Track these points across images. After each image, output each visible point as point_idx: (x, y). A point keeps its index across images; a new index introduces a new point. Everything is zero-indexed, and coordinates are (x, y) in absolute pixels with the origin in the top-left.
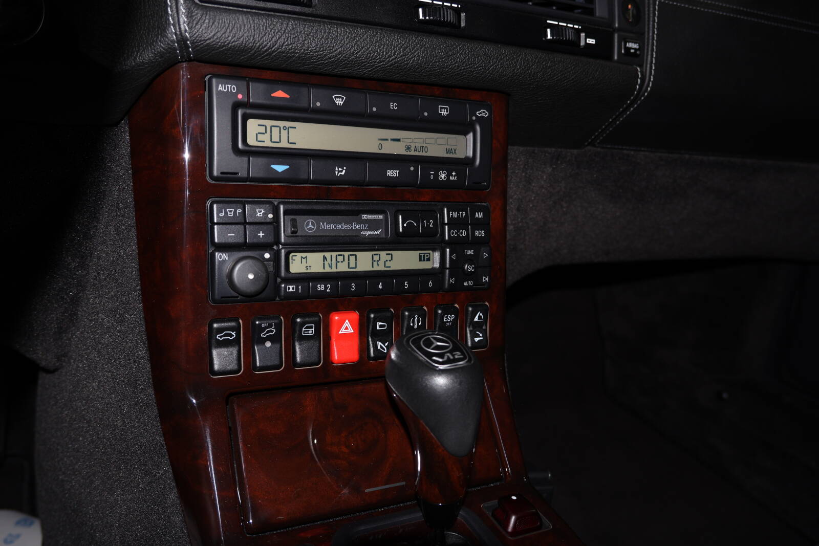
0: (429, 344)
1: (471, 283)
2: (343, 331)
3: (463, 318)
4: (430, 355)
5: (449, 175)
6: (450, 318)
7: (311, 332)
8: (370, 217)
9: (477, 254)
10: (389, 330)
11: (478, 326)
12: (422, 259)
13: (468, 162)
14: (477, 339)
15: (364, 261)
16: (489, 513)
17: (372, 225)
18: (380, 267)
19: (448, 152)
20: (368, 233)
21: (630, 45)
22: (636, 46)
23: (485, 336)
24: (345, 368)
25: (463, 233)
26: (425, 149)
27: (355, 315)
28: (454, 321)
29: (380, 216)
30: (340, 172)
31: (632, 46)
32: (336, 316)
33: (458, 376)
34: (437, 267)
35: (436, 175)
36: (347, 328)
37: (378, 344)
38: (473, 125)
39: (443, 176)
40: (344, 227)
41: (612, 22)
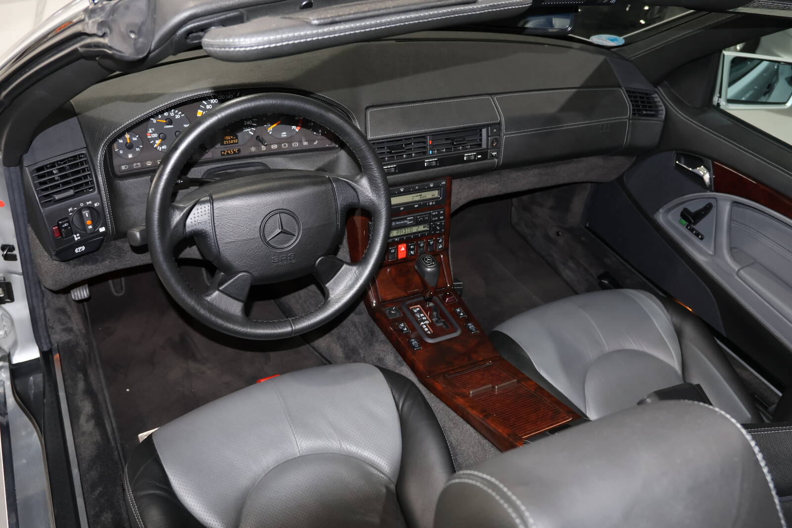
0: (426, 260)
1: (438, 232)
2: (402, 250)
3: (437, 242)
5: (433, 202)
7: (393, 251)
8: (410, 218)
9: (441, 223)
10: (414, 248)
11: (441, 243)
12: (424, 227)
13: (437, 198)
14: (440, 247)
15: (408, 231)
16: (441, 297)
17: (410, 220)
18: (412, 232)
19: (433, 196)
20: (409, 223)
21: (493, 154)
22: (496, 153)
23: (442, 246)
24: (402, 259)
25: (437, 218)
26: (425, 197)
27: (405, 245)
28: (433, 243)
29: (413, 218)
30: (402, 209)
31: (494, 154)
32: (400, 246)
33: (433, 269)
34: (428, 229)
35: (429, 204)
36: (403, 249)
37: (411, 252)
38: (441, 187)
39: (431, 203)
40: (402, 222)
41: (487, 148)
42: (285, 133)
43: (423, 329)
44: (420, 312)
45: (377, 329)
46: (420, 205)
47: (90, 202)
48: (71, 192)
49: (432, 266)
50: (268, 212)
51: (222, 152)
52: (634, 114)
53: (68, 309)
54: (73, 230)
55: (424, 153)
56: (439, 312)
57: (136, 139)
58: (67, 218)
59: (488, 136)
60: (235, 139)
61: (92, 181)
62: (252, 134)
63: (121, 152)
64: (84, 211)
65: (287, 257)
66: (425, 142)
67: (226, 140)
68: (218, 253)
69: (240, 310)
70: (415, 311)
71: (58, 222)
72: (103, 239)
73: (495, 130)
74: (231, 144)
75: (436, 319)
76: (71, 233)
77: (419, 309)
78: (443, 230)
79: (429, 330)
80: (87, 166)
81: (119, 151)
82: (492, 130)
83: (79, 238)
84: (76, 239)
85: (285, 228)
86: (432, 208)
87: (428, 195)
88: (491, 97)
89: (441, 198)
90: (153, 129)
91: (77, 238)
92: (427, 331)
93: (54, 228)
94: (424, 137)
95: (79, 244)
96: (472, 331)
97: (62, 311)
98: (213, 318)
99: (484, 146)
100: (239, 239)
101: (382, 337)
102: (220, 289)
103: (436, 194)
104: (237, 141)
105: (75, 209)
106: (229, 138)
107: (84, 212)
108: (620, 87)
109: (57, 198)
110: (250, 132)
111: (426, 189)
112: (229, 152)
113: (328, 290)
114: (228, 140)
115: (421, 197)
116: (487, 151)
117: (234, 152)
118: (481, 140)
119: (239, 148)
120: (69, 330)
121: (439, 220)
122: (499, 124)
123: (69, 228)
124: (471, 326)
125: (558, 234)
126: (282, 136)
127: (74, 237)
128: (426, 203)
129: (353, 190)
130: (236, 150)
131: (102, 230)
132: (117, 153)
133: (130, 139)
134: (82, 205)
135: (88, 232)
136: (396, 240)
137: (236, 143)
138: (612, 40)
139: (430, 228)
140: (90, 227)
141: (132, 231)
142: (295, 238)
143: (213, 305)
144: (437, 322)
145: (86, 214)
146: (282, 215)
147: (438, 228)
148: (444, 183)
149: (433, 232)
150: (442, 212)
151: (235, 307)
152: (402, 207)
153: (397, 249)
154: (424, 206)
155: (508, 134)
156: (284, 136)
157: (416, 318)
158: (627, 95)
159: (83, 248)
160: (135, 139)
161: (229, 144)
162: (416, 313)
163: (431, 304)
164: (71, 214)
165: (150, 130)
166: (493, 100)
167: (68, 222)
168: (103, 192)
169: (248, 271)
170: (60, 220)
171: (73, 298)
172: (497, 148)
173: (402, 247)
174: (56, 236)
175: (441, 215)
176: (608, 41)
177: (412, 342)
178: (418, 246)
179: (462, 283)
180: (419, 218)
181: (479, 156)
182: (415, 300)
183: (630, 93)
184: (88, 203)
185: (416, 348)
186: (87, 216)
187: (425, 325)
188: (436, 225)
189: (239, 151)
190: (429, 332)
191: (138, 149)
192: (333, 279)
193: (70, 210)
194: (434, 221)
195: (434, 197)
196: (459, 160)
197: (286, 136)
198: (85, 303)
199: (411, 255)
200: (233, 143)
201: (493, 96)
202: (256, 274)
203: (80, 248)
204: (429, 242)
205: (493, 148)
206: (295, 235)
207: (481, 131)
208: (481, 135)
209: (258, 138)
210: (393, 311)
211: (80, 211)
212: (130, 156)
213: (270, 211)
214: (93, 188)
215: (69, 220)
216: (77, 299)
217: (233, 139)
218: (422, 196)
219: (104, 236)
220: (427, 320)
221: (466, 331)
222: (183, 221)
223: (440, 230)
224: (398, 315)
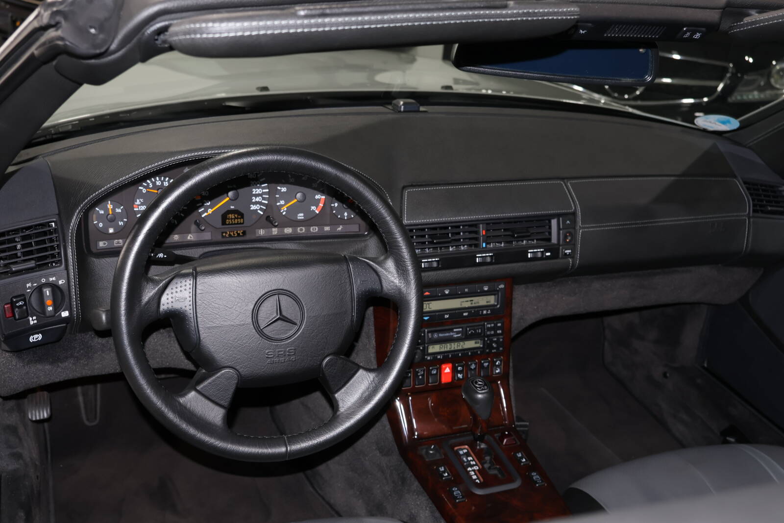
0: (476, 383)
1: (495, 351)
2: (446, 371)
3: (493, 363)
4: (476, 387)
5: (487, 311)
6: (486, 364)
7: (435, 372)
8: (457, 330)
9: (498, 339)
10: (463, 370)
11: (498, 366)
12: (476, 343)
13: (494, 306)
14: (497, 371)
15: (454, 346)
16: (498, 438)
17: (458, 333)
18: (460, 348)
19: (487, 302)
20: (456, 336)
21: (566, 251)
22: (570, 251)
23: (501, 370)
24: (446, 384)
25: (493, 332)
26: (478, 303)
27: (450, 365)
28: (488, 365)
29: (461, 329)
30: (447, 316)
31: (568, 252)
32: (444, 366)
33: (485, 395)
34: (481, 346)
35: (482, 312)
36: (448, 370)
37: (459, 375)
38: (498, 291)
39: (485, 312)
40: (447, 334)
41: (559, 244)
42: (302, 215)
43: (471, 477)
44: (467, 455)
45: (409, 474)
46: (470, 313)
47: (54, 279)
48: (32, 264)
49: (483, 391)
50: (263, 292)
51: (223, 233)
52: (754, 211)
53: (21, 430)
54: (29, 312)
55: (476, 246)
56: (493, 457)
57: (120, 211)
58: (23, 295)
59: (559, 229)
60: (240, 218)
61: (59, 254)
62: (262, 213)
63: (101, 225)
64: (45, 288)
65: (285, 352)
66: (477, 232)
67: (229, 219)
68: (198, 342)
69: (220, 419)
70: (461, 452)
71: (12, 300)
72: (66, 327)
73: (568, 222)
74: (235, 224)
75: (489, 465)
76: (25, 315)
77: (465, 451)
78: (501, 349)
79: (478, 478)
80: (57, 235)
81: (98, 223)
82: (564, 222)
83: (36, 322)
84: (32, 323)
85: (284, 313)
86: (487, 318)
87: (482, 301)
88: (564, 183)
89: (498, 306)
90: (142, 200)
91: (32, 321)
92: (476, 479)
93: (6, 306)
94: (476, 226)
95: (34, 330)
96: (536, 482)
97: (12, 430)
98: (184, 426)
99: (554, 240)
100: (226, 323)
101: (416, 485)
102: (199, 388)
103: (491, 300)
104: (242, 222)
105: (35, 285)
106: (233, 217)
107: (45, 290)
108: (735, 177)
109: (14, 269)
110: (259, 211)
111: (478, 292)
112: (232, 234)
113: (337, 402)
114: (232, 219)
115: (472, 304)
116: (559, 249)
117: (238, 234)
118: (550, 233)
119: (244, 230)
120: (18, 456)
121: (496, 335)
122: (574, 214)
123: (25, 308)
124: (535, 476)
125: (665, 375)
126: (298, 218)
127: (29, 320)
128: (478, 311)
129: (375, 275)
130: (240, 232)
131: (65, 314)
132: (96, 226)
133: (113, 210)
134: (43, 280)
135: (48, 314)
136: (439, 357)
137: (240, 223)
138: (724, 123)
139: (484, 344)
140: (50, 309)
141: (97, 311)
142: (296, 327)
143: (185, 408)
144: (489, 468)
145: (47, 292)
146: (280, 296)
147: (495, 345)
148: (502, 286)
149: (487, 351)
150: (499, 325)
151: (215, 415)
152: (447, 314)
153: (440, 371)
154: (475, 314)
155: (585, 228)
156: (300, 218)
157: (462, 462)
158: (745, 188)
159: (40, 337)
160: (118, 210)
161: (232, 224)
162: (462, 455)
163: (483, 446)
164: (28, 291)
165: (138, 200)
166: (566, 185)
167: (24, 300)
168: (71, 268)
169: (233, 366)
170: (15, 297)
171: (30, 417)
172: (572, 245)
173: (445, 368)
174: (7, 316)
175: (499, 328)
176: (717, 123)
177: (454, 491)
178: (467, 367)
179: (528, 424)
180: (469, 330)
181: (548, 254)
182: (462, 439)
183: (750, 185)
184: (51, 279)
185: (459, 499)
186: (48, 294)
187: (473, 472)
188: (492, 342)
189: (244, 233)
190: (478, 481)
191: (121, 223)
192: (345, 388)
193: (28, 285)
194: (488, 336)
195: (488, 304)
196: (521, 256)
197: (303, 218)
198: (46, 425)
199: (459, 379)
200: (238, 224)
201: (566, 181)
202: (244, 371)
203: (36, 336)
204: (483, 363)
205: (567, 245)
206: (295, 324)
207: (550, 222)
208: (550, 227)
209: (268, 218)
210: (432, 450)
211: (40, 289)
212: (111, 231)
213: (266, 291)
214: (60, 261)
215: (25, 298)
216: (34, 419)
217: (237, 218)
218: (473, 302)
219: (67, 324)
220: (476, 465)
221: (528, 481)
222: (157, 297)
223: (497, 348)
224: (438, 457)
